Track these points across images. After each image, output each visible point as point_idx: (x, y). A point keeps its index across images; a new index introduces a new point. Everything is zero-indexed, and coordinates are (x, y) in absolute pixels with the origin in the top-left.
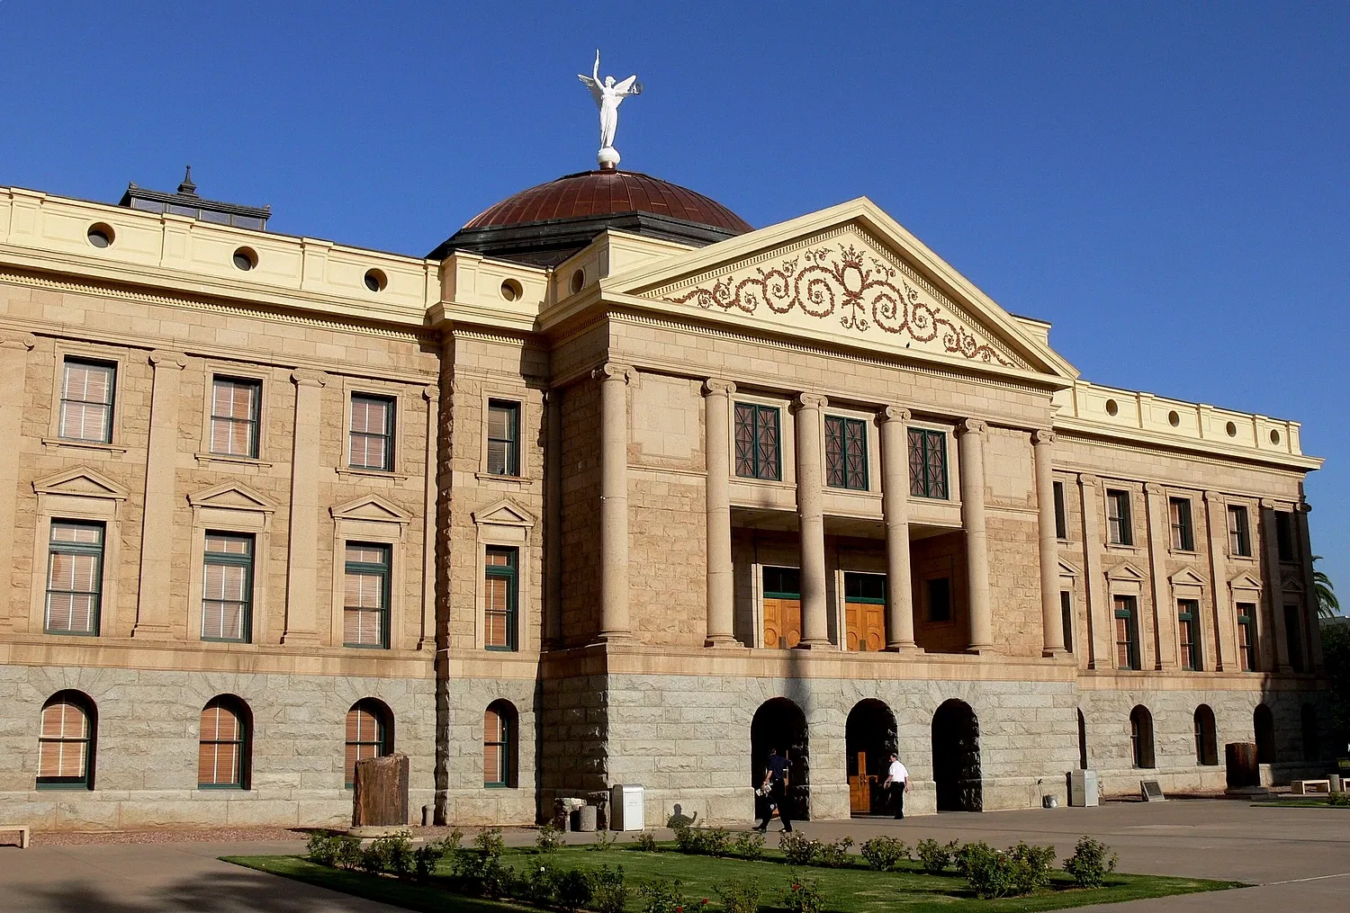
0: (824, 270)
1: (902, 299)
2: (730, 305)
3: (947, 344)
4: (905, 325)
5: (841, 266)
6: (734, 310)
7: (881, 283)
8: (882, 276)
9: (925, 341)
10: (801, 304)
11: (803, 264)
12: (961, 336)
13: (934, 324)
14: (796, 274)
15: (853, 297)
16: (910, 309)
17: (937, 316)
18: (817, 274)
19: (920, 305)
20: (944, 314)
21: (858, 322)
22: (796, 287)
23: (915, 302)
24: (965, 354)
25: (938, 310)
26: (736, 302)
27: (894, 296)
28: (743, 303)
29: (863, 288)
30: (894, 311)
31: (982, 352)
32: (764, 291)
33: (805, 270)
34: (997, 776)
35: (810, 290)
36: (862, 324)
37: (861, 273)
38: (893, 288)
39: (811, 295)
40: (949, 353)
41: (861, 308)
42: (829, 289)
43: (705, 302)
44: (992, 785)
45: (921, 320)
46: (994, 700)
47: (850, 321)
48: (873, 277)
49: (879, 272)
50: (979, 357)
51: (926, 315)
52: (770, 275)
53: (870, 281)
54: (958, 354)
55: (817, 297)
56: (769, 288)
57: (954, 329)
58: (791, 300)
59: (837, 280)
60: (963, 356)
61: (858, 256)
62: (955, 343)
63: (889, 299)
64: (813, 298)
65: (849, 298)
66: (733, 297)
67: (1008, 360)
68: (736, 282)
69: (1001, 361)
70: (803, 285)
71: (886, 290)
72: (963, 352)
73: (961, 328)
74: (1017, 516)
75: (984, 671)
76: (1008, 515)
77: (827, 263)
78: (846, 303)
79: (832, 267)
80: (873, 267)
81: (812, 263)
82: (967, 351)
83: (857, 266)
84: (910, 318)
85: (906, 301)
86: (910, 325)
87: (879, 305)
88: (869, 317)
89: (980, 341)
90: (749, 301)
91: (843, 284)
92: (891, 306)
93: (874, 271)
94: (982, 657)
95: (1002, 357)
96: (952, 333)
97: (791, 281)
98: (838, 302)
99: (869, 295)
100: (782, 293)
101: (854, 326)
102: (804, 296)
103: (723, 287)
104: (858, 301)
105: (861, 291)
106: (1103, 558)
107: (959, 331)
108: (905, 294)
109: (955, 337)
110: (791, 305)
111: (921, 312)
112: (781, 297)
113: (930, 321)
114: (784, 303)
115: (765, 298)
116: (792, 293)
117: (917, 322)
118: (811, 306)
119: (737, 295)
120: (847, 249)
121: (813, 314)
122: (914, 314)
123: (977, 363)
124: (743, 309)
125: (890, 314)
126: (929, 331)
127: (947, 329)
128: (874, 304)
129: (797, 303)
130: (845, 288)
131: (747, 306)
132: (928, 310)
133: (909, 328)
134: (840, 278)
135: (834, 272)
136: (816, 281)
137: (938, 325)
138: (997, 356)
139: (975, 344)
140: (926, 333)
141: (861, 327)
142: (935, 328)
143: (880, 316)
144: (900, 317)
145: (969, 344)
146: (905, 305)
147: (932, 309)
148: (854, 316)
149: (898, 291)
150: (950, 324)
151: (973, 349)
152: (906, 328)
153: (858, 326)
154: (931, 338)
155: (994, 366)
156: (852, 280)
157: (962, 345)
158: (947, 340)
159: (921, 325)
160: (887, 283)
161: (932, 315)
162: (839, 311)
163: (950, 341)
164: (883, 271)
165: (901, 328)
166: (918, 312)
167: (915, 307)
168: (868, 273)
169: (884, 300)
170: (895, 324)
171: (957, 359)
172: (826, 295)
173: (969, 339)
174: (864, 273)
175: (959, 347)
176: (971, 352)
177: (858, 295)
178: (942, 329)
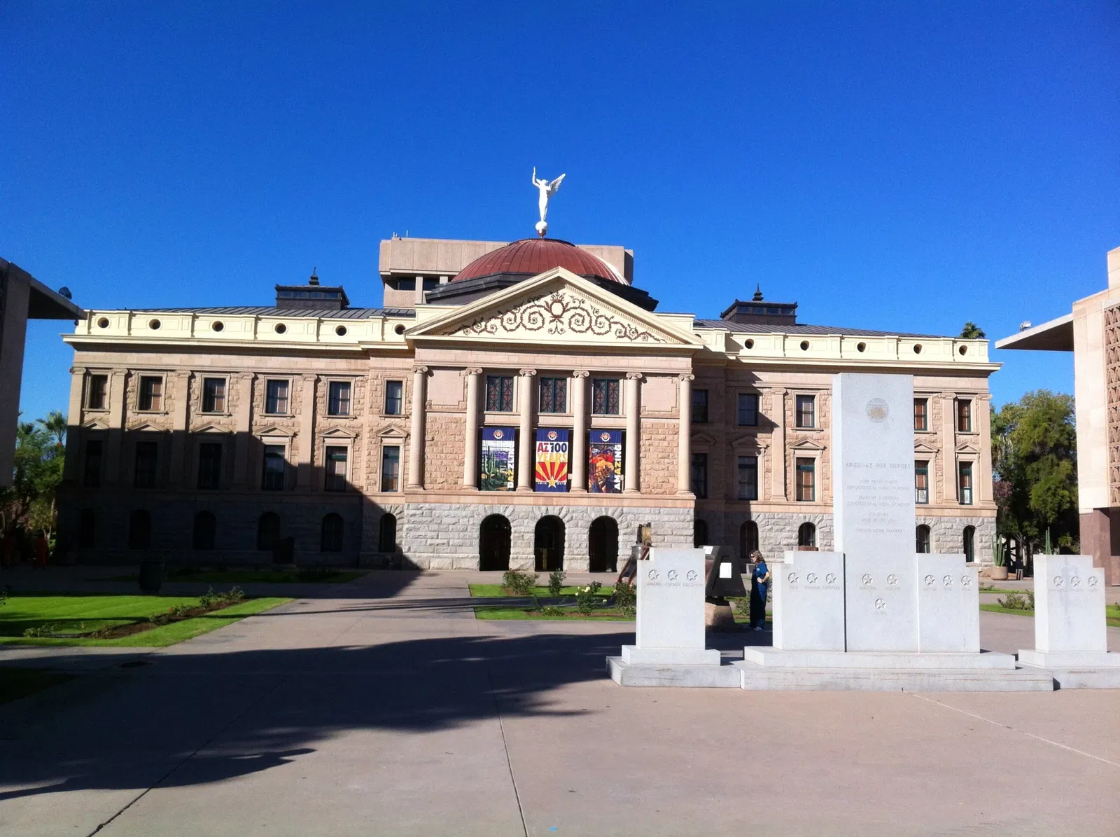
0: (539, 306)
1: (588, 314)
3: (618, 334)
4: (590, 327)
5: (550, 303)
6: (484, 334)
7: (576, 308)
8: (577, 304)
9: (603, 335)
10: (524, 325)
11: (526, 304)
12: (628, 329)
13: (610, 325)
14: (521, 311)
15: (557, 318)
16: (594, 319)
17: (612, 320)
18: (535, 309)
19: (601, 316)
20: (617, 318)
21: (559, 330)
22: (521, 318)
23: (597, 315)
24: (631, 339)
25: (613, 317)
26: (485, 329)
27: (584, 313)
28: (489, 329)
29: (564, 311)
30: (583, 321)
31: (642, 336)
32: (502, 322)
35: (529, 317)
36: (562, 330)
37: (563, 304)
38: (583, 309)
39: (530, 320)
40: (620, 340)
41: (562, 322)
42: (541, 315)
43: (467, 332)
45: (600, 324)
48: (571, 305)
49: (574, 302)
50: (640, 339)
51: (605, 320)
52: (506, 313)
53: (568, 307)
54: (626, 339)
55: (534, 320)
57: (623, 326)
58: (518, 324)
59: (547, 310)
60: (629, 341)
61: (561, 296)
62: (623, 333)
63: (580, 315)
64: (532, 321)
65: (554, 319)
66: (483, 327)
67: (660, 338)
68: (485, 319)
69: (656, 339)
70: (526, 316)
71: (579, 311)
72: (629, 337)
73: (629, 325)
74: (665, 421)
76: (659, 421)
77: (541, 302)
78: (551, 321)
79: (544, 304)
80: (571, 300)
82: (631, 336)
83: (560, 301)
84: (593, 323)
85: (592, 315)
86: (593, 327)
87: (573, 320)
88: (566, 326)
89: (641, 330)
90: (493, 328)
91: (550, 312)
92: (581, 319)
93: (572, 303)
94: (626, 495)
95: (656, 337)
96: (621, 328)
97: (518, 315)
98: (547, 321)
99: (567, 316)
100: (513, 321)
101: (556, 333)
102: (525, 321)
103: (478, 323)
104: (560, 319)
105: (562, 314)
107: (626, 326)
108: (590, 311)
109: (624, 330)
110: (517, 327)
111: (602, 319)
112: (511, 324)
113: (607, 323)
114: (513, 327)
115: (502, 325)
116: (518, 320)
117: (598, 325)
118: (529, 326)
120: (554, 293)
121: (531, 329)
122: (596, 321)
123: (639, 343)
124: (489, 332)
125: (580, 323)
126: (607, 328)
127: (619, 326)
128: (570, 319)
129: (521, 325)
130: (552, 314)
131: (491, 330)
132: (606, 318)
133: (592, 329)
134: (549, 309)
135: (546, 307)
136: (534, 313)
137: (612, 325)
138: (653, 337)
139: (637, 332)
140: (603, 331)
141: (561, 332)
142: (610, 327)
143: (573, 325)
144: (587, 324)
145: (633, 333)
146: (591, 317)
147: (609, 318)
148: (557, 328)
149: (586, 311)
150: (621, 324)
151: (636, 335)
152: (590, 330)
153: (559, 333)
154: (606, 333)
155: (650, 343)
156: (557, 309)
157: (628, 333)
158: (618, 332)
159: (601, 326)
160: (579, 307)
161: (608, 320)
162: (547, 326)
163: (619, 332)
164: (577, 303)
165: (587, 329)
166: (599, 320)
167: (598, 317)
168: (567, 304)
169: (577, 317)
170: (583, 328)
171: (625, 342)
172: (540, 319)
173: (633, 330)
174: (565, 304)
175: (626, 335)
176: (634, 337)
177: (560, 316)
178: (615, 327)
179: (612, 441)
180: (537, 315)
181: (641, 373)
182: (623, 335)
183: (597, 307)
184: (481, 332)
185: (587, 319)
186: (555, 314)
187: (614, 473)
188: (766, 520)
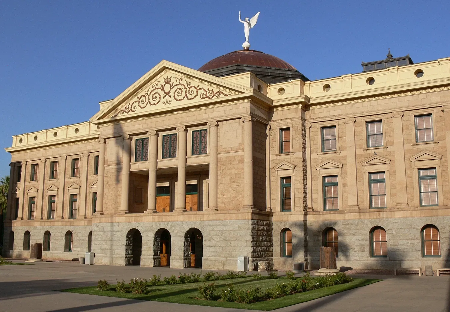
0: (158, 88)
2: (129, 111)
3: (202, 97)
4: (186, 96)
5: (164, 85)
7: (177, 85)
8: (178, 83)
9: (193, 99)
11: (152, 89)
12: (208, 92)
13: (197, 91)
14: (149, 94)
15: (167, 94)
17: (198, 88)
18: (156, 91)
19: (191, 87)
20: (202, 85)
21: (168, 102)
22: (149, 98)
23: (189, 86)
25: (199, 86)
26: (131, 110)
28: (133, 110)
29: (171, 89)
30: (182, 93)
31: (216, 94)
32: (139, 104)
33: (152, 91)
34: (209, 257)
35: (153, 97)
36: (170, 101)
40: (202, 100)
41: (170, 96)
42: (159, 94)
43: (122, 113)
44: (207, 260)
46: (210, 228)
47: (165, 102)
48: (175, 83)
50: (215, 97)
52: (141, 97)
53: (173, 85)
54: (207, 99)
56: (140, 102)
57: (204, 90)
58: (147, 103)
59: (162, 90)
61: (170, 79)
62: (205, 95)
64: (154, 99)
65: (166, 95)
66: (130, 109)
67: (228, 94)
68: (131, 104)
70: (151, 97)
71: (179, 86)
72: (208, 97)
73: (208, 89)
76: (231, 154)
77: (159, 86)
78: (164, 97)
79: (160, 87)
80: (174, 80)
81: (154, 88)
82: (210, 96)
83: (169, 83)
84: (187, 92)
85: (186, 87)
86: (187, 95)
87: (176, 93)
88: (172, 98)
89: (216, 90)
90: (134, 108)
91: (164, 91)
92: (180, 91)
93: (175, 82)
95: (226, 93)
96: (204, 92)
97: (147, 97)
98: (162, 97)
99: (173, 91)
100: (144, 102)
101: (167, 103)
103: (127, 107)
104: (169, 94)
107: (207, 90)
108: (186, 85)
109: (205, 93)
110: (147, 104)
111: (193, 89)
113: (195, 90)
114: (144, 105)
116: (147, 100)
117: (190, 93)
118: (152, 102)
119: (131, 108)
120: (166, 78)
121: (153, 104)
122: (189, 90)
125: (180, 94)
126: (195, 94)
127: (202, 91)
128: (174, 93)
129: (149, 103)
132: (195, 87)
135: (161, 88)
136: (155, 93)
138: (224, 94)
139: (213, 92)
140: (193, 96)
141: (169, 103)
142: (197, 93)
143: (176, 97)
144: (184, 94)
145: (211, 93)
146: (186, 89)
148: (167, 101)
149: (183, 85)
151: (213, 94)
153: (168, 103)
154: (195, 97)
155: (222, 98)
156: (167, 88)
157: (208, 95)
158: (202, 95)
159: (192, 93)
160: (179, 84)
162: (162, 100)
163: (203, 95)
164: (178, 80)
165: (184, 98)
166: (191, 90)
167: (190, 88)
168: (173, 83)
169: (178, 90)
170: (181, 97)
171: (207, 101)
172: (158, 97)
173: (211, 92)
174: (171, 84)
176: (212, 96)
177: (169, 92)
178: (200, 92)
180: (157, 95)
181: (216, 121)
182: (205, 97)
183: (190, 81)
184: (128, 112)
185: (184, 90)
186: (166, 91)
188: (343, 226)
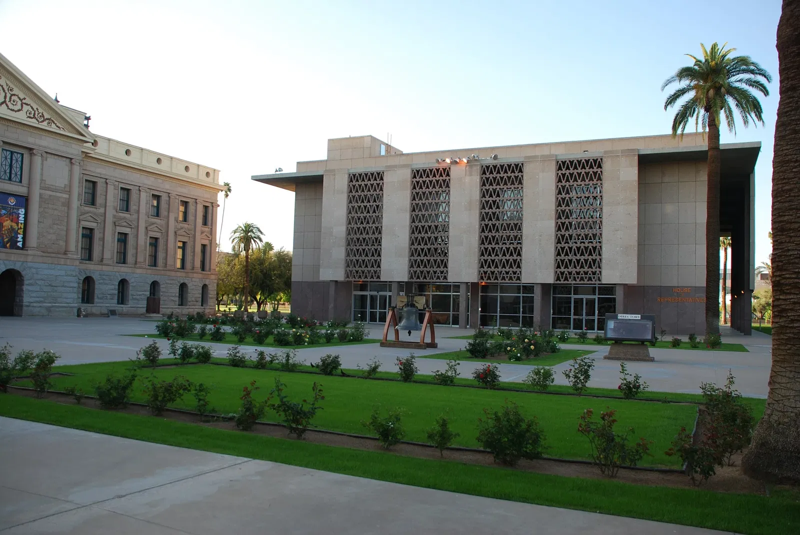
1: (4, 90)
3: (28, 115)
4: (5, 102)
9: (16, 111)
12: (37, 113)
13: (22, 104)
16: (8, 96)
17: (24, 101)
19: (14, 95)
20: (28, 100)
23: (12, 93)
24: (38, 121)
25: (25, 99)
31: (47, 121)
34: (32, 303)
40: (29, 119)
44: (28, 306)
45: (14, 101)
46: (34, 271)
50: (45, 123)
51: (18, 100)
54: (34, 120)
57: (32, 108)
60: (36, 121)
62: (32, 115)
67: (62, 127)
69: (57, 126)
72: (37, 119)
73: (37, 109)
74: (58, 194)
75: (30, 259)
76: (54, 194)
82: (39, 119)
84: (8, 99)
85: (7, 91)
86: (7, 102)
89: (46, 116)
94: (30, 252)
95: (58, 124)
96: (31, 110)
106: (114, 216)
107: (35, 109)
108: (6, 88)
109: (33, 112)
111: (15, 98)
113: (19, 102)
117: (12, 102)
122: (11, 98)
123: (44, 126)
126: (19, 107)
127: (29, 108)
132: (19, 98)
133: (7, 106)
137: (24, 105)
138: (56, 124)
139: (44, 117)
140: (16, 108)
142: (22, 106)
144: (2, 99)
145: (40, 116)
146: (6, 93)
147: (22, 98)
149: (2, 87)
150: (31, 106)
151: (43, 119)
152: (4, 104)
154: (19, 111)
155: (53, 128)
157: (36, 116)
158: (28, 113)
159: (14, 103)
161: (21, 100)
163: (30, 113)
165: (2, 104)
166: (13, 98)
167: (12, 95)
171: (33, 122)
173: (41, 114)
175: (34, 117)
176: (41, 120)
178: (26, 108)
179: (18, 205)
181: (45, 151)
182: (32, 116)
183: (12, 86)
185: (3, 94)
187: (18, 233)
188: (99, 276)
